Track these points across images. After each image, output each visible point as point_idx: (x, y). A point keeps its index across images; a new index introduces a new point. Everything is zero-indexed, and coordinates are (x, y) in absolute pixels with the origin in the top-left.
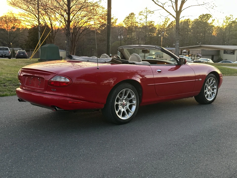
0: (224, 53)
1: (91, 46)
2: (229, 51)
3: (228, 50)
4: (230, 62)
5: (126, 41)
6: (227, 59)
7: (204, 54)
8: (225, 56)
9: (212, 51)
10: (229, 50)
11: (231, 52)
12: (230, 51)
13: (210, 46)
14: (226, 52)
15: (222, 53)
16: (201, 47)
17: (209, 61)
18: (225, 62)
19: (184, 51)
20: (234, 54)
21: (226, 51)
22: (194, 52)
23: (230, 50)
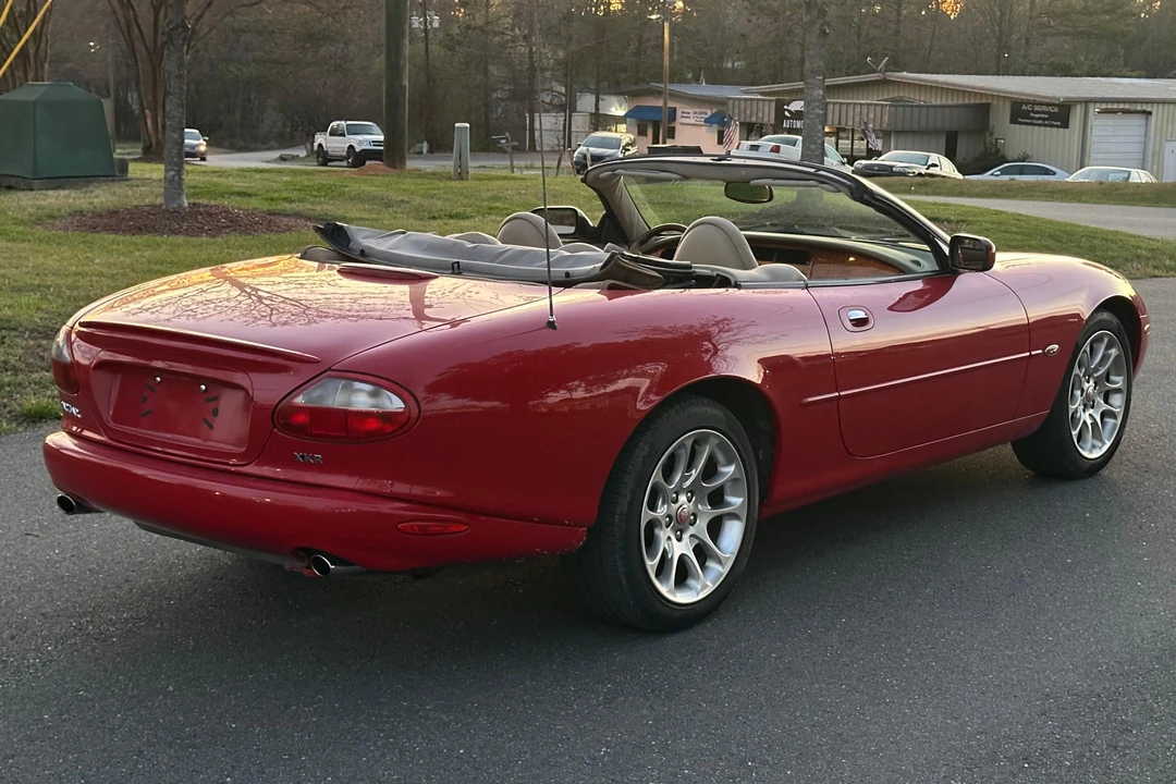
0: (1014, 120)
1: (245, 69)
2: (1037, 108)
3: (1034, 103)
4: (1047, 172)
5: (460, 43)
6: (1029, 152)
7: (907, 127)
8: (1018, 139)
9: (947, 111)
10: (1041, 104)
11: (1052, 116)
12: (1044, 108)
13: (937, 82)
14: (1026, 115)
15: (1001, 117)
16: (884, 83)
17: (937, 166)
18: (1022, 171)
19: (797, 106)
20: (1065, 125)
21: (1022, 111)
22: (851, 114)
23: (1047, 105)
